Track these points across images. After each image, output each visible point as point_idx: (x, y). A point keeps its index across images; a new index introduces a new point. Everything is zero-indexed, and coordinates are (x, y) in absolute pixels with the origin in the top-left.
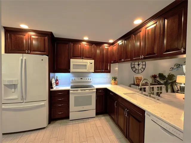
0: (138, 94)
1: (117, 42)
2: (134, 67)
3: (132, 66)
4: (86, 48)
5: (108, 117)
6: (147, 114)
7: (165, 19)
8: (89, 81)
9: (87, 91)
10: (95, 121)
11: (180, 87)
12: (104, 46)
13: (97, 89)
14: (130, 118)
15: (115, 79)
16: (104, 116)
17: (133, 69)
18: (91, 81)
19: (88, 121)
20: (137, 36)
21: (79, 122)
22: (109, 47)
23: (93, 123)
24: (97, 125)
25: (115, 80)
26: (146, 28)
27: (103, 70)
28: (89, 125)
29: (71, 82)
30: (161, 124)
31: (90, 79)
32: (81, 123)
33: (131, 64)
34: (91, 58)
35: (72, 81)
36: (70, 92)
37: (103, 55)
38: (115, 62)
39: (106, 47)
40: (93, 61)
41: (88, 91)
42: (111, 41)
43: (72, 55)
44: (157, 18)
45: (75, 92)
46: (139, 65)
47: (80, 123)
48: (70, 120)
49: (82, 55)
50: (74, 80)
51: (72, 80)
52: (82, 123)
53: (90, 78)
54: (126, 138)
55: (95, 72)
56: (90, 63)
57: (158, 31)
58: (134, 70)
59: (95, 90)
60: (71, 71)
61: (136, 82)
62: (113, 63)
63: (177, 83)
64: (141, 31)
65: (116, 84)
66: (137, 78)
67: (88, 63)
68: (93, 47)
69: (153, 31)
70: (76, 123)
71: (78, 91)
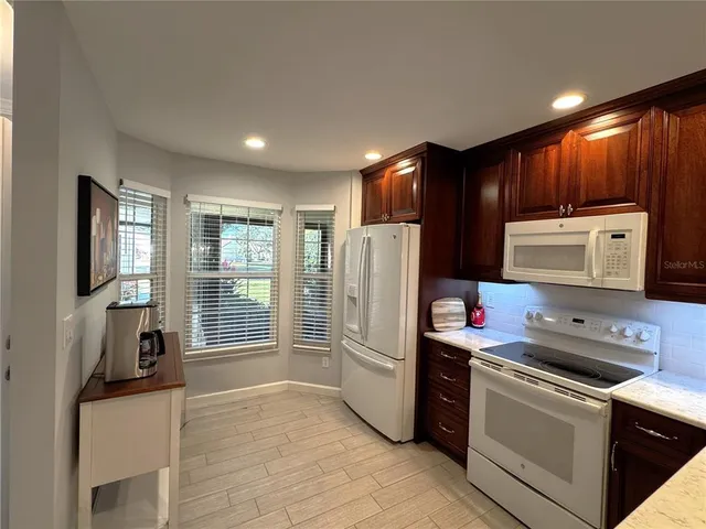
9: (546, 387)
21: (487, 515)
34: (624, 200)
36: (473, 361)
43: (516, 203)
48: (467, 479)
56: (608, 235)
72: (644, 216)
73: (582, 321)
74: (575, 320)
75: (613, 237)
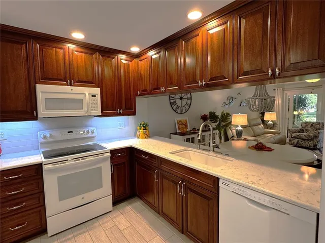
0: (193, 150)
1: (146, 53)
2: (175, 103)
3: (172, 101)
4: (79, 59)
5: (139, 203)
6: (223, 183)
7: (242, 19)
8: (90, 135)
9: (89, 158)
10: (114, 220)
11: (237, 131)
12: (121, 59)
13: (113, 152)
14: (189, 195)
15: (145, 127)
16: (130, 204)
17: (173, 106)
18: (93, 135)
19: (97, 224)
20: (190, 43)
21: (75, 234)
22: (130, 62)
23: (109, 224)
24: (120, 226)
25: (145, 129)
26: (208, 31)
27: (120, 110)
28: (103, 232)
29: (41, 143)
30: (250, 195)
31: (93, 132)
32: (81, 234)
33: (170, 98)
34: (92, 83)
35: (43, 140)
36: (45, 167)
37: (119, 78)
38: (145, 93)
39: (124, 62)
40: (97, 91)
41: (92, 158)
42: (135, 50)
43: (39, 73)
44: (227, 15)
45: (59, 165)
46: (181, 98)
47: (77, 236)
48: (49, 235)
49: (68, 75)
50: (51, 136)
51: (45, 137)
52: (84, 232)
53: (90, 129)
54: (183, 233)
55: (104, 115)
56: (90, 95)
57: (229, 37)
58: (174, 108)
59: (109, 154)
60: (39, 116)
61: (179, 129)
62: (140, 95)
63: (232, 125)
64: (198, 35)
65: (149, 137)
66: (180, 123)
67: (87, 94)
68: (96, 58)
69: (220, 38)
70: (68, 239)
71: (68, 163)
72: (99, 90)
73: (72, 132)
74: (69, 132)
75: (92, 96)
